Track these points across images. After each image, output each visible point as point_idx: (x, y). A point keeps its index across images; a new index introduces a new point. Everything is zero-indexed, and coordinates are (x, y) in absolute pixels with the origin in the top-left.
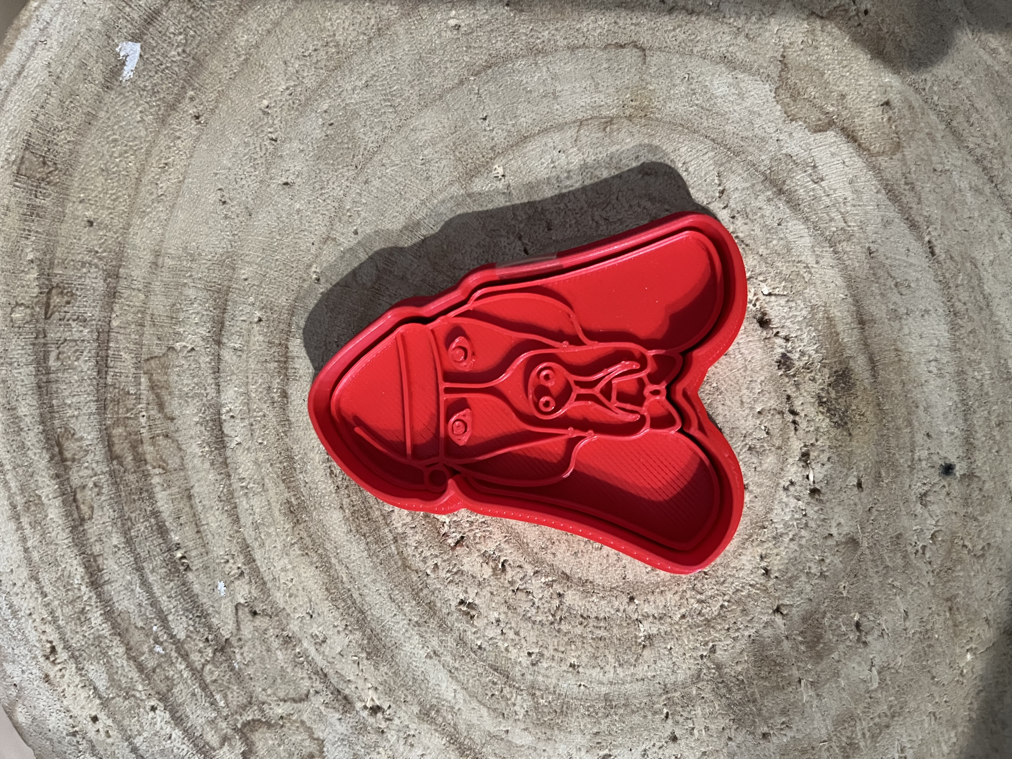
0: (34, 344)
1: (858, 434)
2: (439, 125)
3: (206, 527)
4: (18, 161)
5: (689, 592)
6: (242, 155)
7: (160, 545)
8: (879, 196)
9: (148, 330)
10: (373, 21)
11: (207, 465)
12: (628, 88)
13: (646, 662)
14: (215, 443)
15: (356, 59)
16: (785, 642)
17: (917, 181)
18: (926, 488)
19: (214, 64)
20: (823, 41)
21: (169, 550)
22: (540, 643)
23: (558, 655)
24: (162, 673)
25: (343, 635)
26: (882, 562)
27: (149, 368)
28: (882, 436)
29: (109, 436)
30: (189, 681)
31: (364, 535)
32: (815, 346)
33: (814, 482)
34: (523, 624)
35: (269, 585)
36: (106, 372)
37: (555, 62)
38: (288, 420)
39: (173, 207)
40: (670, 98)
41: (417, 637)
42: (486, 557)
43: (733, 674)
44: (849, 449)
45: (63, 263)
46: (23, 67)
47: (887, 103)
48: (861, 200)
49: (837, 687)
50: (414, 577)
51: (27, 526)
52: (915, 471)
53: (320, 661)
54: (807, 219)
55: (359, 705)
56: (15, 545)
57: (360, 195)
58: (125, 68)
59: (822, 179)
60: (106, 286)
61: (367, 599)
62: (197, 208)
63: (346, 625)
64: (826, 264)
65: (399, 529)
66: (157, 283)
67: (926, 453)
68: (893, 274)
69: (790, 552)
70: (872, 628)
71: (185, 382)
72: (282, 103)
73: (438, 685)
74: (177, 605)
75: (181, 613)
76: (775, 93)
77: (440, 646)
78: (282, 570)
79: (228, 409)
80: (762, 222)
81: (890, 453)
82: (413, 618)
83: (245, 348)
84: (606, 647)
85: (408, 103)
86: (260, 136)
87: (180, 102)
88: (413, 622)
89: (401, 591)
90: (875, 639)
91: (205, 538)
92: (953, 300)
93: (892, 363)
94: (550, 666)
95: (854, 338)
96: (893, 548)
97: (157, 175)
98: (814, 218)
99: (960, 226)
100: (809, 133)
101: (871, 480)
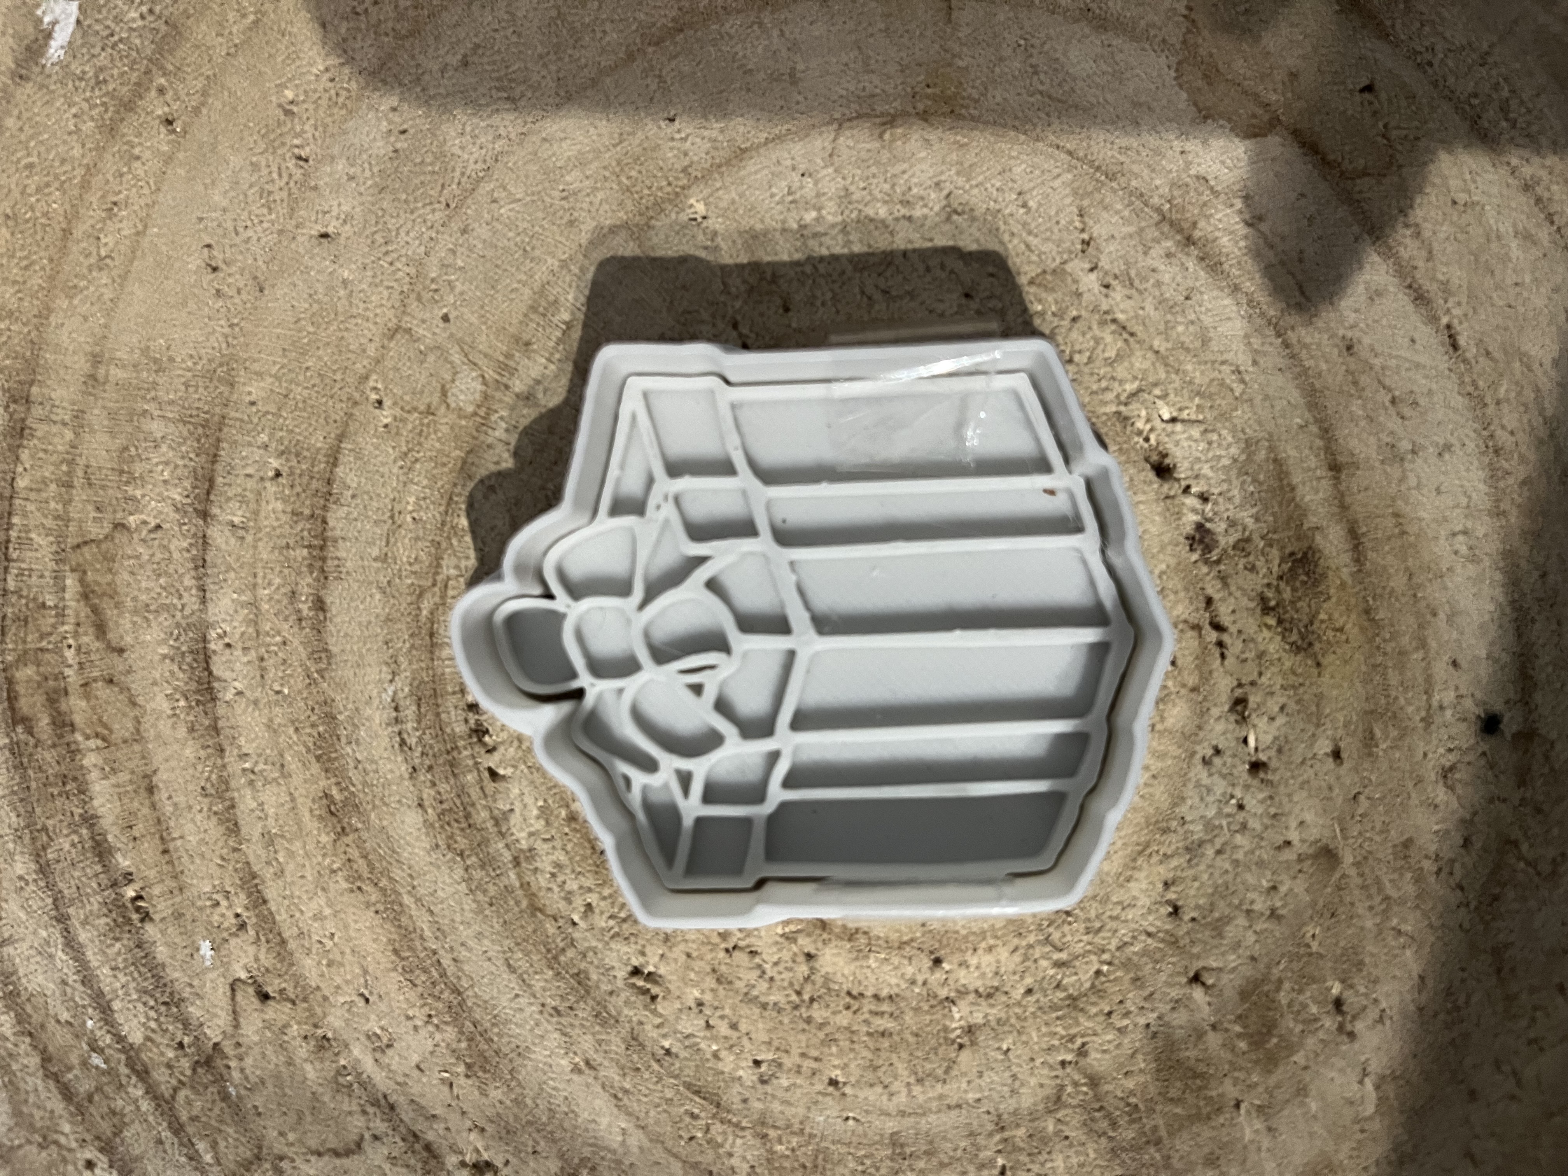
1: (1332, 664)
2: (592, 130)
3: (179, 843)
5: (1038, 948)
6: (246, 186)
7: (96, 875)
9: (79, 495)
11: (182, 732)
12: (920, 65)
13: (964, 1074)
14: (198, 691)
15: (448, 18)
16: (1211, 1034)
17: (1425, 220)
18: (1452, 758)
19: (200, 30)
21: (114, 884)
22: (776, 1043)
23: (808, 1064)
24: (105, 1103)
25: (423, 1032)
26: (1380, 890)
27: (81, 560)
28: (1375, 666)
29: (10, 682)
31: (461, 854)
32: (1254, 510)
33: (1256, 749)
34: (744, 1010)
35: (292, 945)
36: (6, 569)
37: (793, 20)
38: (327, 650)
39: (124, 277)
40: (993, 81)
41: (556, 1035)
43: (1120, 1095)
44: (1317, 691)
47: (1368, 89)
49: (1304, 1114)
50: (550, 928)
52: (1433, 727)
53: (382, 1083)
54: (1236, 288)
55: (452, 1160)
57: (453, 252)
58: (52, 43)
59: (1260, 218)
60: (7, 417)
61: (466, 967)
62: (167, 278)
63: (430, 1016)
64: (1270, 365)
65: (523, 842)
66: (96, 412)
67: (1452, 694)
68: (1387, 382)
69: (1216, 875)
70: (1365, 1008)
71: (144, 585)
72: (317, 95)
73: (594, 1121)
74: (128, 982)
75: (135, 997)
76: (1177, 70)
77: (597, 1051)
78: (315, 918)
79: (219, 631)
80: (1157, 293)
81: (1389, 696)
82: (549, 1000)
83: (251, 524)
84: (893, 1048)
85: (538, 94)
86: (279, 152)
87: (141, 97)
88: (548, 1009)
89: (527, 954)
90: (1369, 1028)
91: (176, 863)
92: (1492, 428)
93: (1389, 538)
94: (794, 1085)
95: (1321, 495)
96: (1398, 864)
97: (98, 222)
98: (1248, 286)
99: (1501, 298)
100: (1236, 140)
101: (1356, 745)
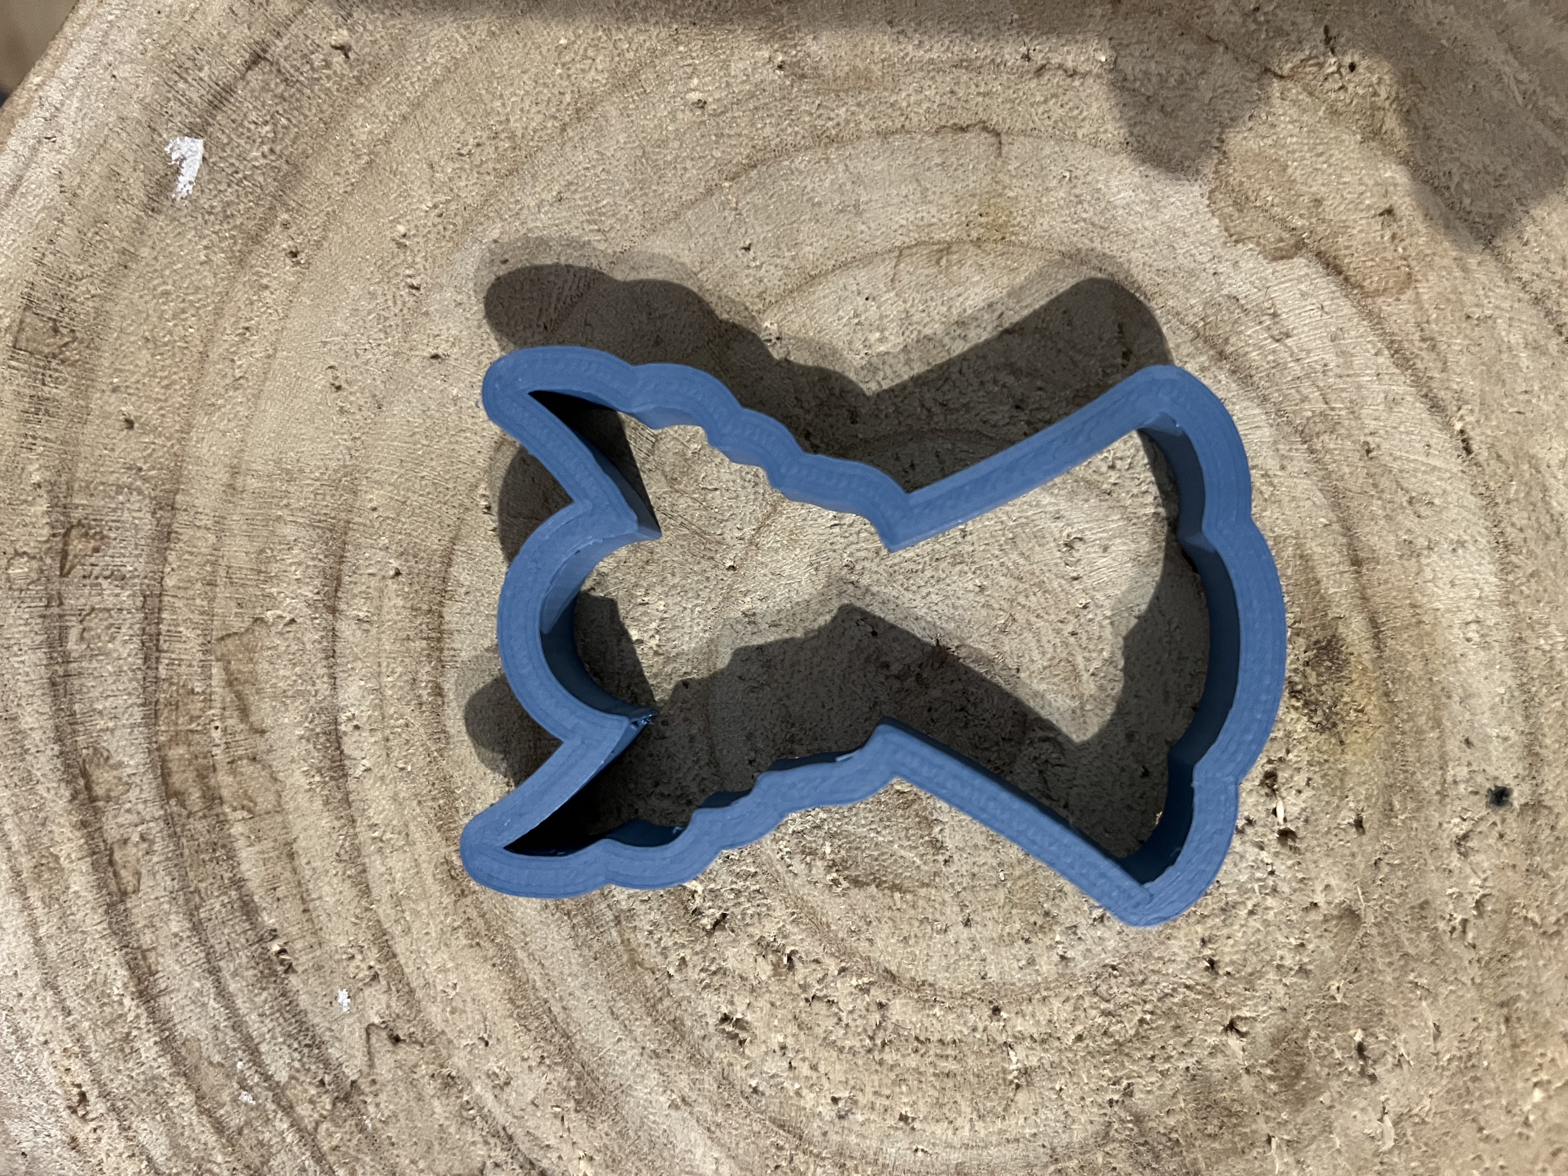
0: (43, 616)
1: (1355, 743)
3: (317, 903)
4: (15, 329)
5: (1087, 999)
6: (364, 313)
7: (245, 932)
8: (1381, 360)
9: (222, 592)
10: (568, 98)
11: (318, 804)
12: (973, 196)
14: (331, 769)
15: (542, 158)
16: (1245, 1077)
17: (1441, 334)
18: (1466, 826)
19: (321, 170)
20: (1283, 115)
21: (261, 940)
22: (852, 1083)
23: (880, 1102)
24: (253, 1135)
25: (537, 1072)
26: (1399, 947)
27: (225, 651)
28: (1394, 744)
29: (164, 760)
30: (295, 1149)
31: (568, 914)
33: (1285, 820)
34: (823, 1053)
35: (419, 994)
36: (158, 658)
37: (858, 155)
38: (444, 732)
39: (257, 396)
40: (1040, 210)
41: (656, 1075)
42: (764, 947)
43: (1162, 1131)
44: (1340, 767)
45: (88, 487)
46: (20, 178)
47: (1389, 212)
48: (1351, 366)
49: (1329, 1148)
50: (649, 980)
51: (39, 904)
52: (1448, 800)
53: (502, 1116)
56: (20, 933)
58: (181, 178)
59: (1288, 336)
60: (155, 523)
61: (574, 1015)
62: (295, 397)
63: (542, 1057)
64: (1296, 469)
65: (624, 903)
66: (235, 517)
67: (1466, 770)
68: (1405, 485)
69: (1249, 933)
70: (1384, 1054)
71: (281, 673)
72: (426, 230)
73: (690, 1151)
74: (274, 1028)
75: (280, 1040)
76: (1210, 198)
77: (691, 1089)
78: (440, 970)
79: (349, 714)
81: (1406, 771)
82: (648, 1044)
83: (375, 618)
84: (957, 1088)
85: (626, 226)
86: (394, 282)
87: (267, 232)
88: (648, 1051)
89: (628, 1002)
90: (1388, 1071)
91: (315, 921)
92: (1502, 525)
93: (1407, 627)
94: (868, 1120)
95: (1344, 588)
96: (1415, 924)
97: (232, 346)
98: (1276, 397)
99: (1511, 405)
100: (1265, 262)
101: (1377, 816)
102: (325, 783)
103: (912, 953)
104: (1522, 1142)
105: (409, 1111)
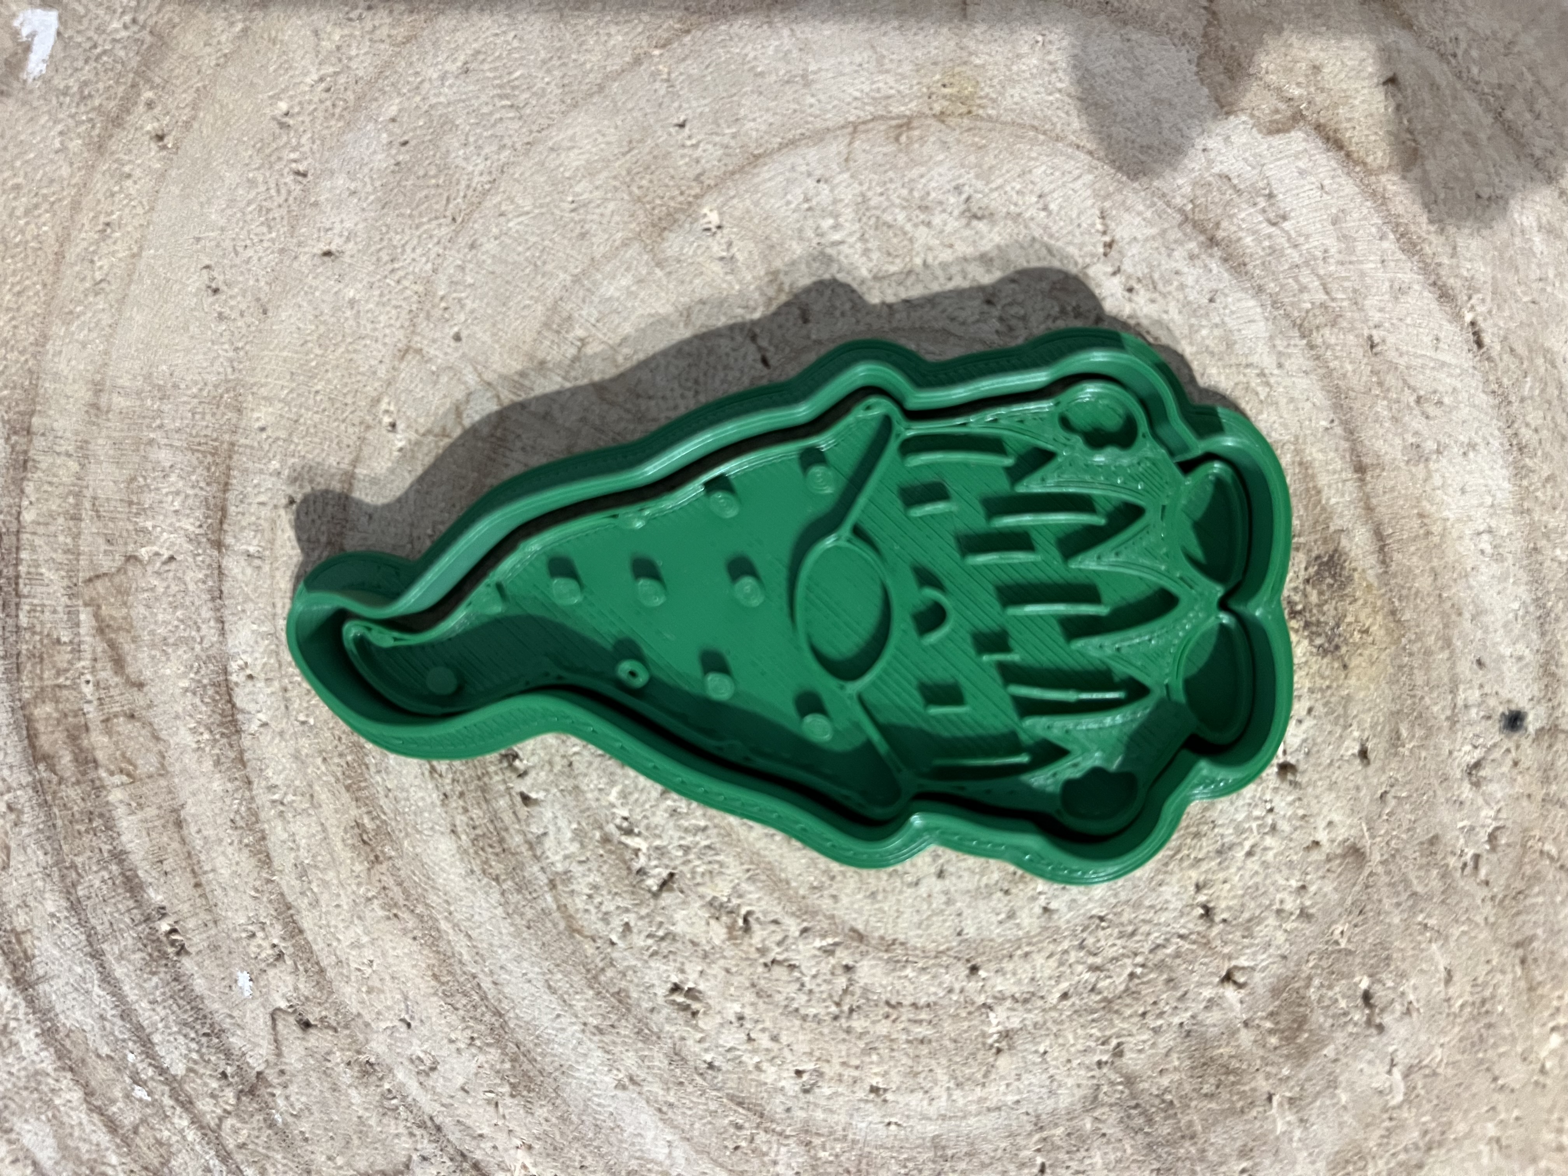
1: (1359, 666)
2: (600, 139)
3: (211, 876)
5: (1073, 953)
6: (242, 204)
7: (129, 910)
8: (1385, 244)
9: (88, 526)
11: (208, 765)
12: (935, 64)
14: (221, 724)
16: (1243, 1031)
17: (1449, 215)
18: (1477, 754)
19: (188, 40)
21: (148, 919)
22: (817, 1054)
23: (849, 1073)
24: (149, 1134)
25: (466, 1055)
26: (1407, 887)
27: (94, 594)
28: (1401, 667)
29: (29, 720)
30: (198, 1148)
31: (497, 879)
33: (1285, 752)
34: (785, 1023)
35: (331, 973)
36: (18, 605)
37: (804, 19)
39: (122, 301)
40: (1011, 80)
41: (600, 1053)
42: (715, 908)
43: (1155, 1092)
44: (1344, 693)
47: (1394, 80)
48: (1353, 252)
49: (1334, 1105)
50: (589, 949)
52: (1458, 726)
53: (428, 1105)
57: (462, 268)
58: (32, 56)
59: (1284, 218)
60: (9, 450)
61: (506, 990)
62: (166, 302)
63: (472, 1038)
64: (1295, 368)
65: (559, 865)
66: (101, 441)
67: (1477, 693)
68: (1412, 383)
69: (1247, 876)
70: (1393, 1001)
71: (160, 617)
72: (312, 107)
73: (640, 1135)
74: (167, 1016)
75: (175, 1029)
76: (1198, 65)
77: (639, 1067)
78: (353, 946)
79: (241, 662)
80: (1181, 297)
81: (1414, 696)
82: (591, 1020)
83: (267, 553)
84: (932, 1054)
85: (543, 101)
86: (277, 167)
87: (128, 112)
88: (590, 1027)
89: (566, 974)
90: (1396, 1019)
91: (210, 897)
92: (1516, 425)
93: (1415, 539)
94: (836, 1093)
95: (1346, 497)
96: (1424, 861)
97: (91, 244)
98: (1272, 287)
99: (1525, 293)
100: (1259, 136)
101: (1383, 745)
102: (215, 741)
103: (880, 910)
104: (1538, 1090)
105: (324, 1104)
